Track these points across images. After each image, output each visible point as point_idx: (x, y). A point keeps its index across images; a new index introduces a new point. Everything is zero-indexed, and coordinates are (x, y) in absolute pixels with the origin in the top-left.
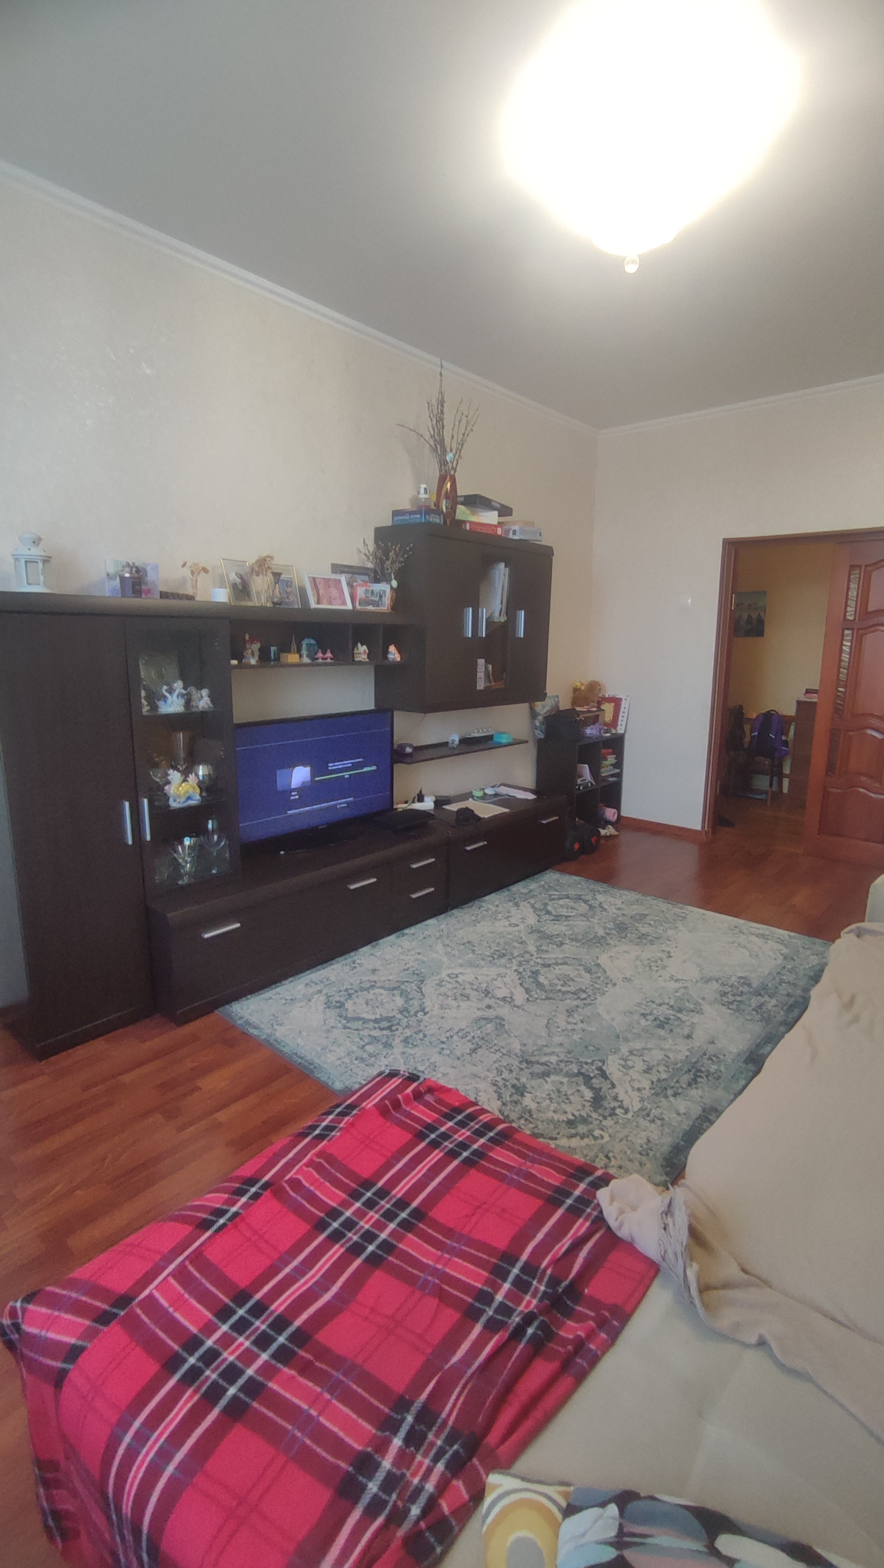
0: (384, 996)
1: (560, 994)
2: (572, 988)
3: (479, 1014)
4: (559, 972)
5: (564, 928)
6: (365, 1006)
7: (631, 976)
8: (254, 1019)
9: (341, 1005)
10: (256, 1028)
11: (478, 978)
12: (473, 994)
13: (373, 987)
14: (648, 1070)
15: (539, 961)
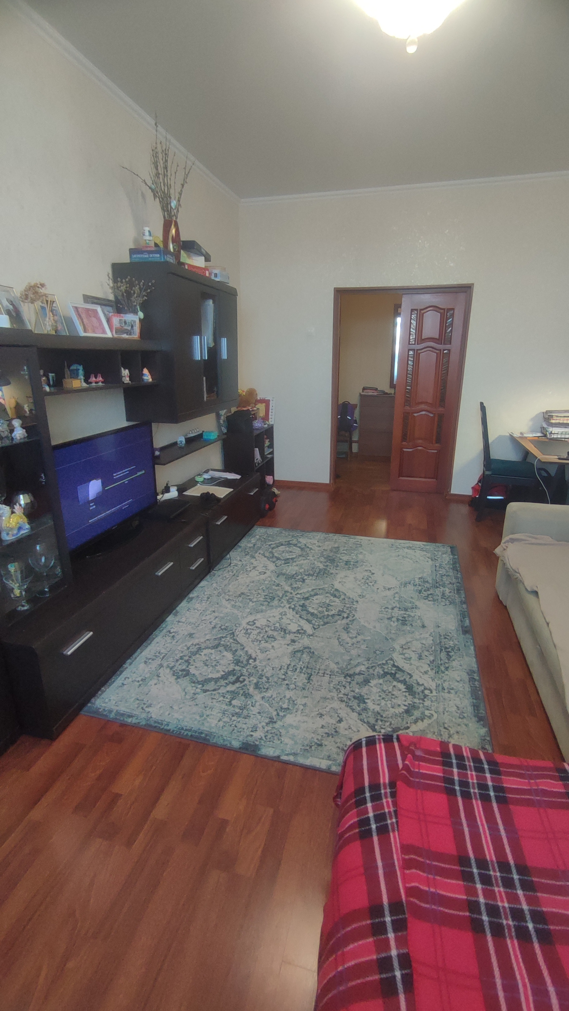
0: (215, 655)
1: (330, 618)
2: (334, 611)
3: (291, 648)
4: (318, 602)
5: (296, 568)
6: (206, 667)
7: (361, 593)
8: (123, 708)
9: (187, 673)
10: (130, 716)
11: (269, 620)
12: (275, 634)
13: (200, 649)
14: (420, 658)
15: (299, 596)
